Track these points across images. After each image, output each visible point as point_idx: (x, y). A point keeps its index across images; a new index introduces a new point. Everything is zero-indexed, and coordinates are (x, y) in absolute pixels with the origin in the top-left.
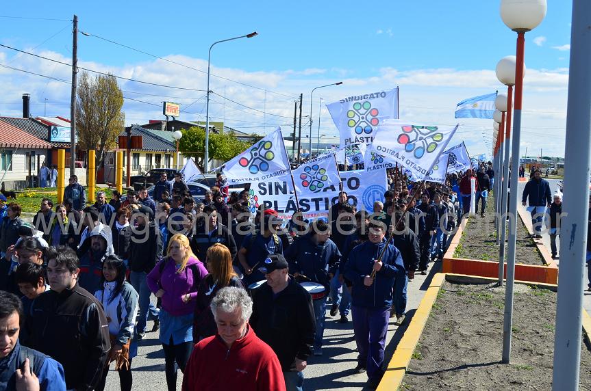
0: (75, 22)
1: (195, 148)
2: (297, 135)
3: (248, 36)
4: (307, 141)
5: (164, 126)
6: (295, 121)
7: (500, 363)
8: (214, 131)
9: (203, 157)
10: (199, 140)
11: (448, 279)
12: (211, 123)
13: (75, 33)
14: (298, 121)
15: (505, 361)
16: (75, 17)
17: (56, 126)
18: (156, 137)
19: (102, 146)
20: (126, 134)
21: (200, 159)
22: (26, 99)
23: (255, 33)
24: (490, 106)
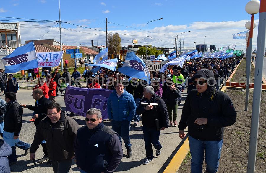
0: (106, 19)
1: (143, 53)
2: (176, 47)
3: (159, 19)
4: (179, 49)
5: (133, 47)
6: (175, 43)
7: (244, 111)
8: (149, 47)
9: (146, 55)
10: (144, 50)
11: (227, 88)
12: (148, 45)
13: (106, 22)
14: (176, 43)
15: (246, 110)
16: (106, 18)
17: (101, 48)
18: (131, 50)
19: (115, 53)
20: (122, 50)
21: (145, 56)
22: (92, 41)
23: (162, 18)
24: (244, 35)
